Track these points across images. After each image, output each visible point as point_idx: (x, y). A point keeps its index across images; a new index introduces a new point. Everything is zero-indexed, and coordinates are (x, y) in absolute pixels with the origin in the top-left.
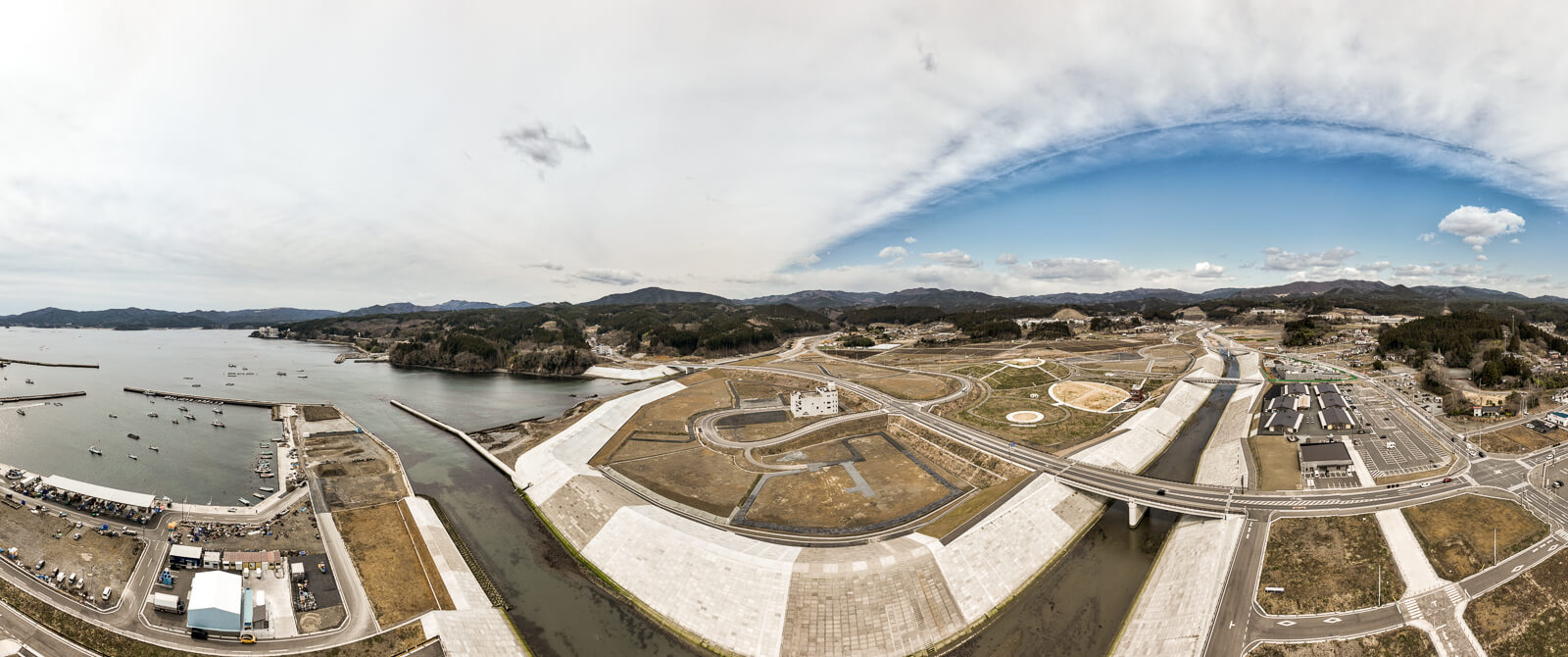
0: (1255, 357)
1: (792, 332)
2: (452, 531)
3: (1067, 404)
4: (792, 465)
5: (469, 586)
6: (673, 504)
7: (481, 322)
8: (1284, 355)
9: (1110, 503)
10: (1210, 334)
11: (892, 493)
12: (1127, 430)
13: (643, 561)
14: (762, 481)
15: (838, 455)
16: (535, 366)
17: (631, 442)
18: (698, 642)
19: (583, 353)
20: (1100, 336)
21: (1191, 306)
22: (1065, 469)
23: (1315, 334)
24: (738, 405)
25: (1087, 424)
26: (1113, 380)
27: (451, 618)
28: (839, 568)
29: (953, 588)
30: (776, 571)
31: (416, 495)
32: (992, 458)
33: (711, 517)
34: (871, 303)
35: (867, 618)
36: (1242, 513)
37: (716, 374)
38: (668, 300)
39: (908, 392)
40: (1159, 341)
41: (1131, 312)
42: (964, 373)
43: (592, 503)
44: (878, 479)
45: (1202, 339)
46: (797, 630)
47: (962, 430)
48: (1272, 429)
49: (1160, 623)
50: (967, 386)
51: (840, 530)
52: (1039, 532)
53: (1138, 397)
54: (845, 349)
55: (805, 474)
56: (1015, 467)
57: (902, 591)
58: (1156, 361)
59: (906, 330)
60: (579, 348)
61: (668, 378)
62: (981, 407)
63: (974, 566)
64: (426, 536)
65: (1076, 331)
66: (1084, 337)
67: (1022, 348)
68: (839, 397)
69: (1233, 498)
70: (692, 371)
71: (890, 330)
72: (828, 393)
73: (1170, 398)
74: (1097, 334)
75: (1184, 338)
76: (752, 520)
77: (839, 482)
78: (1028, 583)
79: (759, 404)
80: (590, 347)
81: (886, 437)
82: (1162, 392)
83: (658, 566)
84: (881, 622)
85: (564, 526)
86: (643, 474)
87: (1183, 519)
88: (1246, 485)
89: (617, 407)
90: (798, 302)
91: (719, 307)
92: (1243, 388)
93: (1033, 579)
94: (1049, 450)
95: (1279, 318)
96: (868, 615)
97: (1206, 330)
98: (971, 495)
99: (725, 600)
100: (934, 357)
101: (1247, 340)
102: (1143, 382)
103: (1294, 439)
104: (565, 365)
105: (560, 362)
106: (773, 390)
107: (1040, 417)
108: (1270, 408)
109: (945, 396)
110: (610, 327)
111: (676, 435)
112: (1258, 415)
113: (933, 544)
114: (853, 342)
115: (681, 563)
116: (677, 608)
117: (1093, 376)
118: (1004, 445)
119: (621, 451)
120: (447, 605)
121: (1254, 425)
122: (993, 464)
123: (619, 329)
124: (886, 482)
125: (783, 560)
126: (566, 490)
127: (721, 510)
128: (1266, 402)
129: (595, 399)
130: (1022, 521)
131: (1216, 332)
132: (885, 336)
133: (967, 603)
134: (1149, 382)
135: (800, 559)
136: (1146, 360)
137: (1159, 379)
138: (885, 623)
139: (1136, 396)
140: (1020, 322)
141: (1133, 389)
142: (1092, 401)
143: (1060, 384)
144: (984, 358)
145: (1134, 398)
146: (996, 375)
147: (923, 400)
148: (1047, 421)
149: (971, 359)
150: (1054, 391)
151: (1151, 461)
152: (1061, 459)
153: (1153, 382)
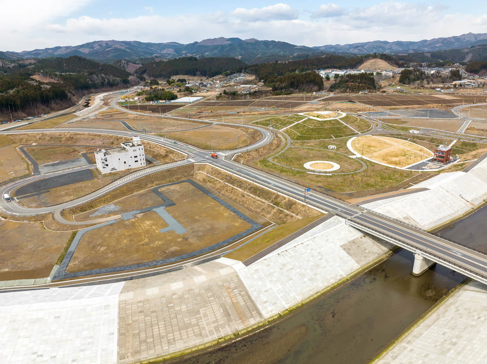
3: (364, 157)
4: (106, 218)
9: (396, 250)
11: (201, 229)
12: (425, 189)
14: (77, 237)
15: (150, 203)
20: (409, 90)
22: (355, 215)
25: (382, 178)
26: (418, 138)
28: (159, 289)
29: (254, 295)
30: (104, 305)
32: (289, 200)
33: (30, 282)
34: (169, 54)
39: (212, 143)
40: (481, 99)
42: (265, 124)
44: (187, 219)
47: (263, 176)
50: (267, 138)
51: (157, 262)
52: (327, 261)
54: (147, 103)
55: (120, 223)
56: (309, 209)
57: (212, 298)
58: (473, 121)
59: (207, 81)
62: (280, 156)
63: (271, 281)
65: (383, 83)
66: (390, 90)
67: (323, 100)
71: (192, 82)
72: (134, 148)
74: (406, 88)
76: (73, 272)
77: (154, 224)
78: (315, 296)
81: (194, 184)
84: (197, 320)
93: (319, 294)
94: (342, 197)
96: (186, 317)
98: (269, 229)
100: (237, 109)
102: (453, 143)
106: (74, 151)
107: (336, 167)
109: (247, 146)
113: (237, 266)
114: (155, 96)
117: (395, 132)
118: (301, 190)
122: (290, 205)
124: (196, 221)
125: (109, 295)
127: (38, 273)
130: (313, 251)
132: (187, 89)
133: (264, 305)
134: (461, 143)
135: (124, 290)
136: (461, 120)
137: (472, 142)
138: (201, 320)
139: (441, 157)
140: (323, 73)
141: (438, 149)
142: (391, 156)
143: (360, 138)
144: (282, 110)
145: (438, 158)
146: (296, 127)
147: (226, 149)
148: (342, 172)
149: (272, 111)
150: (353, 144)
151: (447, 223)
152: (353, 206)
153: (464, 144)
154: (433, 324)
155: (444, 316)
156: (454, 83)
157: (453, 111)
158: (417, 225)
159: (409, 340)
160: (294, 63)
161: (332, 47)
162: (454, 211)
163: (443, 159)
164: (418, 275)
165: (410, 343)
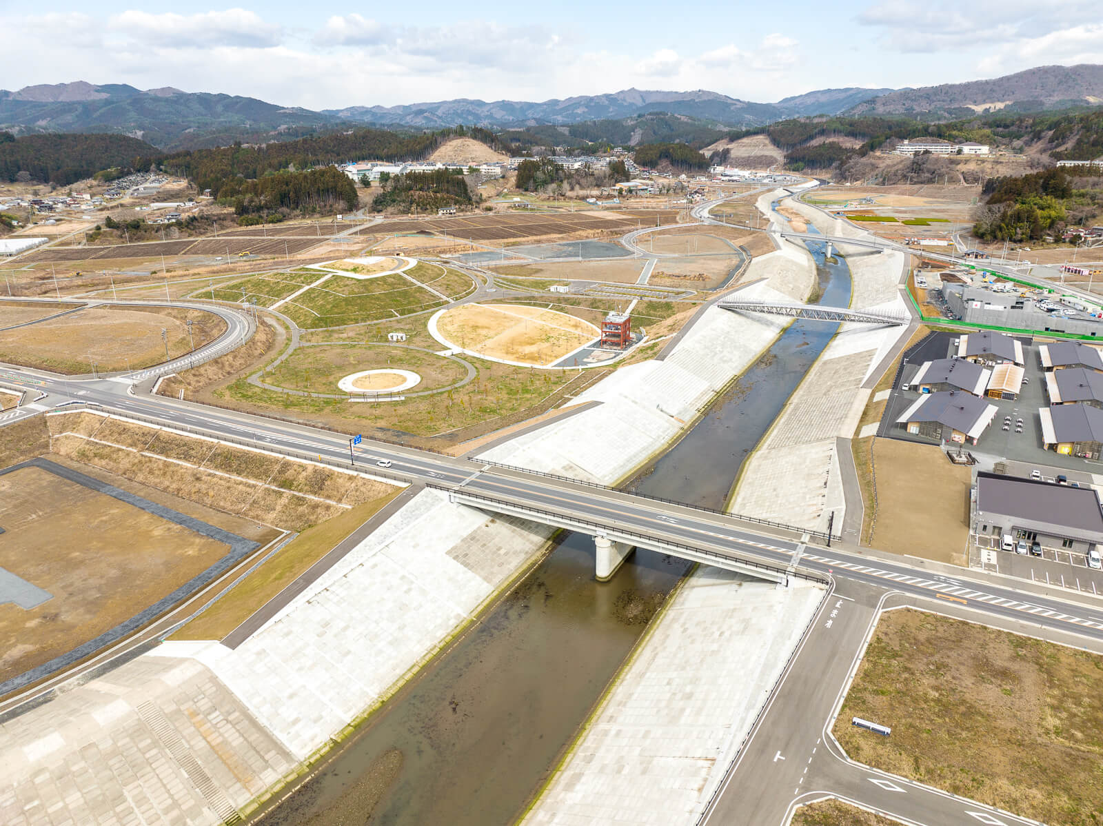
0: (895, 262)
3: (469, 352)
8: (972, 261)
9: (559, 537)
10: (789, 203)
12: (595, 404)
20: (539, 203)
21: (748, 134)
22: (468, 479)
23: (1064, 212)
25: (511, 392)
26: (567, 300)
29: (263, 714)
32: (315, 471)
36: (822, 581)
40: (669, 217)
41: (607, 147)
42: (230, 295)
44: (50, 562)
45: (769, 214)
47: (241, 422)
48: (913, 429)
49: (647, 733)
50: (239, 330)
52: (423, 592)
53: (619, 337)
56: (366, 482)
58: (660, 260)
62: (279, 368)
66: (502, 205)
67: (363, 232)
69: (807, 550)
73: (690, 342)
74: (531, 199)
75: (728, 210)
81: (52, 466)
82: (672, 328)
87: (700, 572)
88: (837, 530)
92: (855, 331)
94: (435, 444)
95: (972, 166)
97: (780, 192)
98: (277, 545)
100: (147, 265)
101: (878, 219)
102: (632, 306)
103: (964, 459)
107: (412, 379)
108: (916, 381)
109: (190, 353)
112: (884, 395)
113: (208, 653)
117: (522, 292)
118: (340, 443)
121: (872, 413)
122: (320, 482)
128: (908, 367)
131: (804, 199)
133: (293, 730)
134: (646, 305)
136: (639, 258)
137: (663, 301)
139: (614, 335)
140: (353, 171)
141: (608, 321)
142: (521, 344)
143: (453, 311)
144: (269, 259)
145: (610, 339)
146: (308, 297)
147: (134, 368)
148: (427, 389)
149: (241, 262)
150: (441, 326)
151: (642, 464)
152: (459, 461)
153: (651, 306)
154: (647, 668)
155: (665, 648)
156: (618, 186)
157: (623, 242)
158: (589, 479)
159: (610, 715)
160: (283, 148)
161: (367, 111)
162: (651, 440)
163: (618, 339)
164: (606, 580)
165: (613, 720)
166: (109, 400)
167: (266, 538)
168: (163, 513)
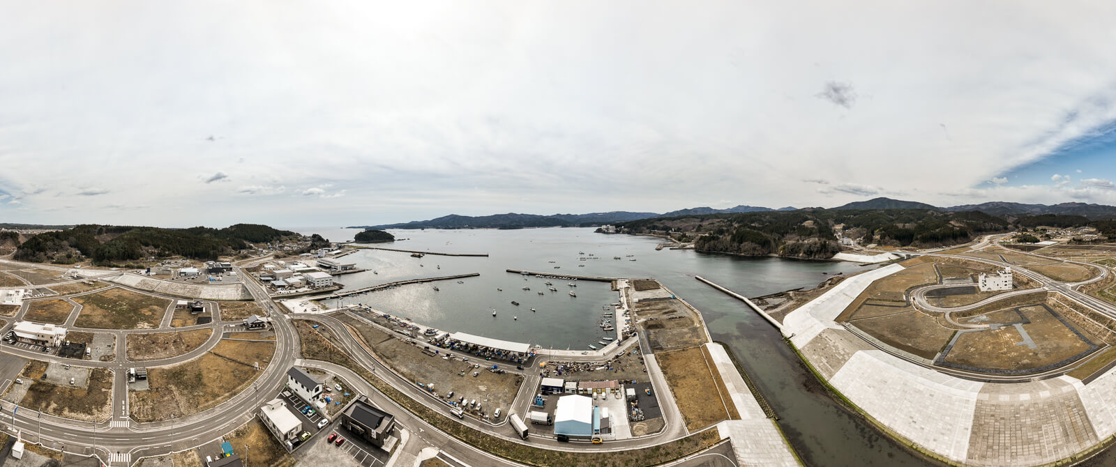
1: (981, 231)
2: (739, 366)
4: (978, 325)
5: (750, 403)
6: (894, 349)
7: (759, 221)
11: (1049, 346)
13: (872, 388)
14: (957, 335)
15: (1011, 319)
16: (797, 252)
17: (865, 306)
18: (910, 445)
19: (833, 243)
24: (941, 282)
27: (738, 425)
28: (1010, 397)
29: (1090, 415)
30: (965, 398)
31: (714, 342)
33: (921, 359)
34: (1037, 212)
35: (1028, 434)
37: (926, 259)
38: (893, 207)
39: (1062, 276)
42: (1102, 263)
43: (837, 348)
44: (1039, 336)
46: (980, 440)
47: (1100, 304)
50: (1104, 274)
51: (1012, 371)
54: (1018, 244)
55: (988, 331)
57: (1054, 415)
59: (1062, 231)
60: (829, 239)
61: (892, 262)
62: (1114, 288)
63: (1106, 401)
64: (721, 370)
68: (1013, 277)
70: (909, 257)
71: (1050, 231)
72: (1005, 275)
76: (949, 362)
77: (1012, 337)
79: (956, 281)
80: (837, 239)
81: (1046, 307)
83: (882, 392)
84: (1039, 437)
85: (817, 363)
86: (873, 329)
89: (856, 282)
90: (986, 210)
91: (929, 213)
96: (1030, 432)
98: (1105, 350)
99: (929, 417)
100: (1082, 252)
104: (819, 251)
105: (816, 249)
106: (966, 272)
109: (1089, 279)
110: (852, 225)
111: (896, 301)
113: (1077, 384)
114: (1024, 239)
115: (899, 390)
116: (896, 421)
119: (858, 312)
120: (735, 416)
123: (858, 226)
124: (1045, 339)
125: (971, 391)
126: (818, 339)
127: (928, 354)
129: (840, 276)
132: (1047, 236)
133: (1100, 426)
135: (983, 391)
138: (1042, 438)
147: (1073, 281)
149: (1107, 254)
166: (1064, 290)
167: (1103, 345)
168: (1072, 329)
